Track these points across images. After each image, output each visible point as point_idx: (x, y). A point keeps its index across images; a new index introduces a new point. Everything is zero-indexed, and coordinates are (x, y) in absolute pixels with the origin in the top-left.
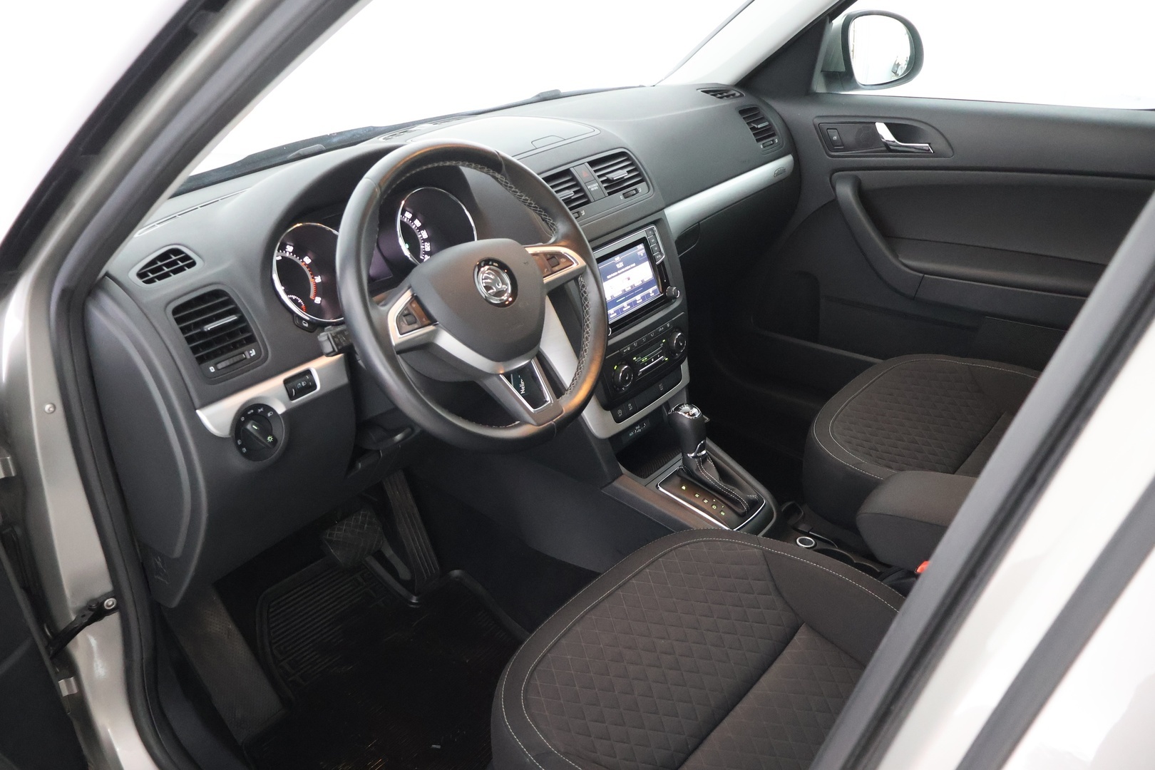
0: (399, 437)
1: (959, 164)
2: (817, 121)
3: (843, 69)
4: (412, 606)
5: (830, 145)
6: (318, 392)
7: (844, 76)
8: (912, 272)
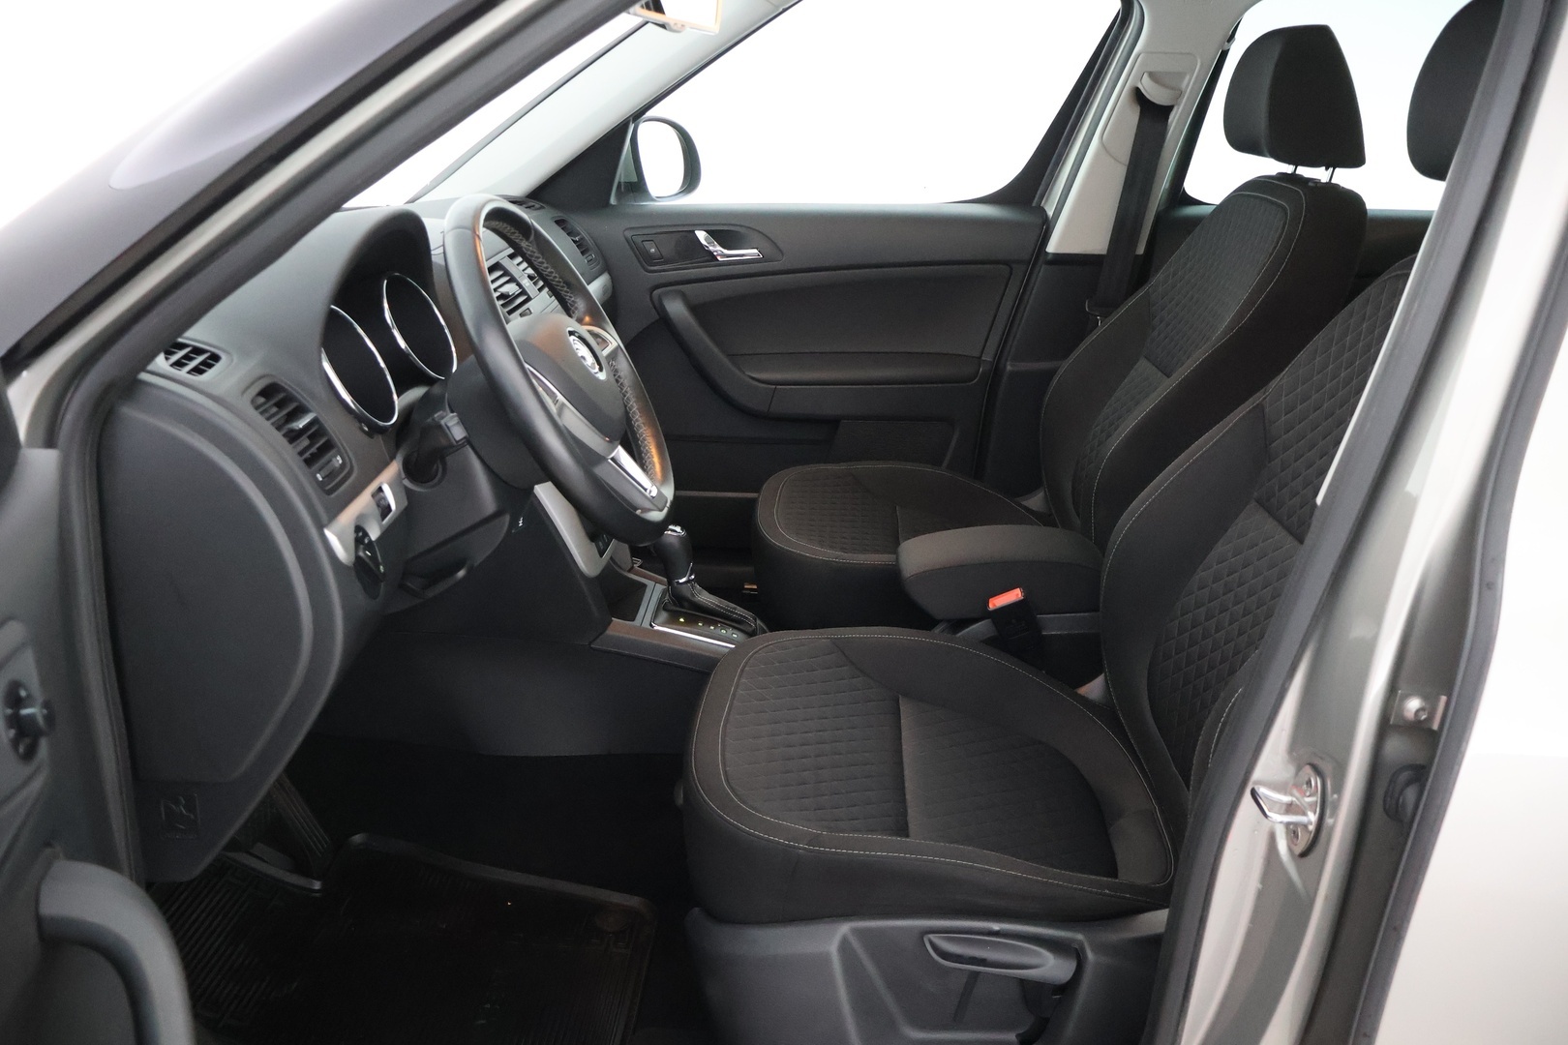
0: (461, 573)
1: (788, 266)
2: (629, 234)
3: (635, 179)
4: (314, 895)
5: (647, 260)
6: (395, 513)
7: (637, 187)
8: (763, 385)
